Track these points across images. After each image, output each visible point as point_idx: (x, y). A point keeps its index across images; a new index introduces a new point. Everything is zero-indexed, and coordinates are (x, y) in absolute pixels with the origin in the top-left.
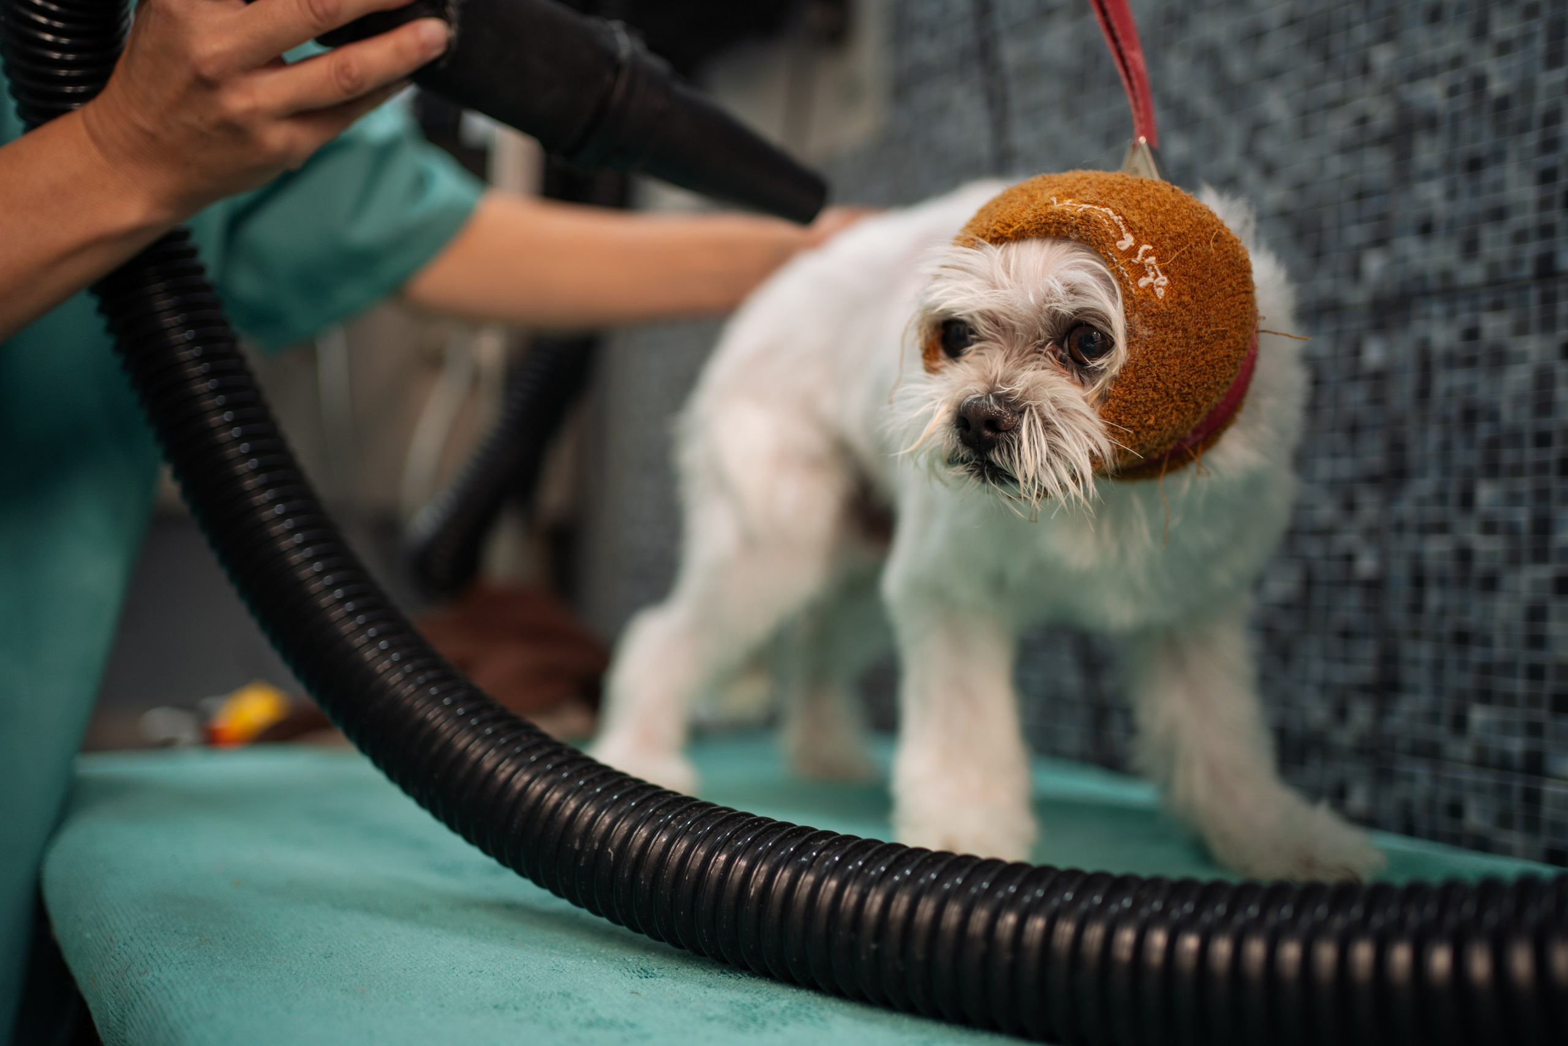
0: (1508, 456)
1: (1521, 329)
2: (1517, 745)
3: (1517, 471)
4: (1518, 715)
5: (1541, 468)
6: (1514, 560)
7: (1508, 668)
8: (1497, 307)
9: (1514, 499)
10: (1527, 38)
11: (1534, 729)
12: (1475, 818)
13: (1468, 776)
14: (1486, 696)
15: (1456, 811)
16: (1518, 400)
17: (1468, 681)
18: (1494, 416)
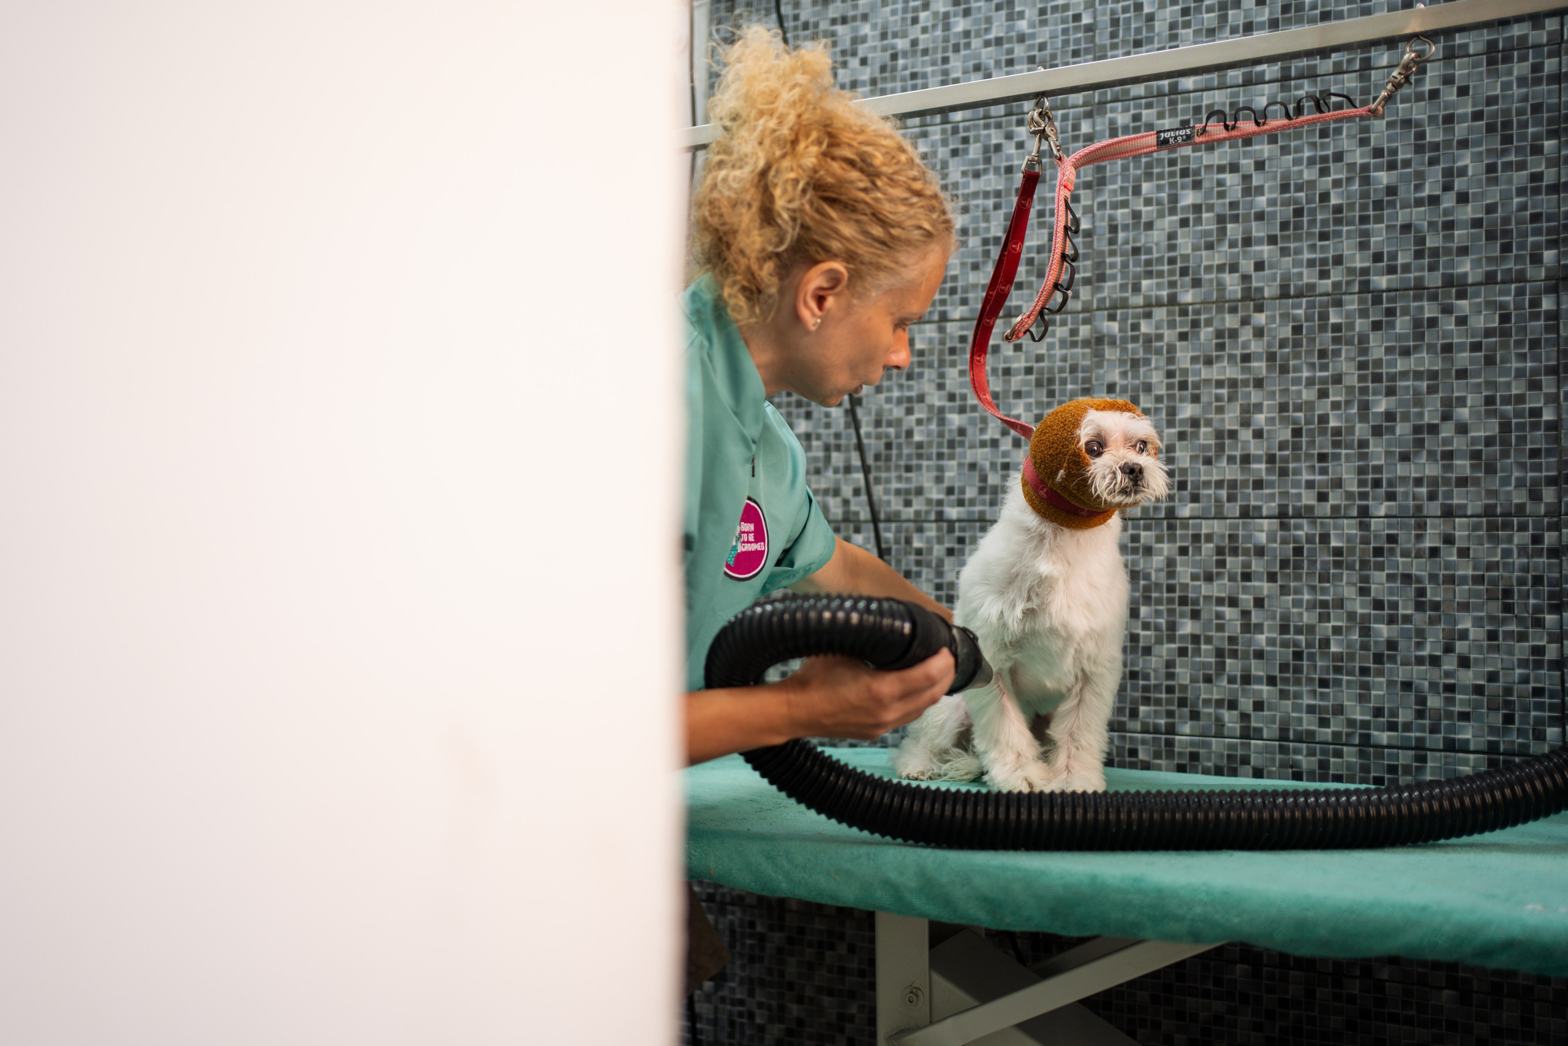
0: (1154, 595)
1: (1159, 539)
2: (1162, 721)
3: (1159, 601)
4: (1163, 708)
5: (1170, 601)
6: (1159, 641)
7: (1157, 687)
8: (1147, 528)
9: (1158, 614)
10: (1157, 410)
11: (1170, 714)
12: (1142, 756)
13: (1139, 736)
14: (1147, 701)
15: (1133, 752)
16: (1158, 570)
17: (1138, 694)
18: (1147, 577)
